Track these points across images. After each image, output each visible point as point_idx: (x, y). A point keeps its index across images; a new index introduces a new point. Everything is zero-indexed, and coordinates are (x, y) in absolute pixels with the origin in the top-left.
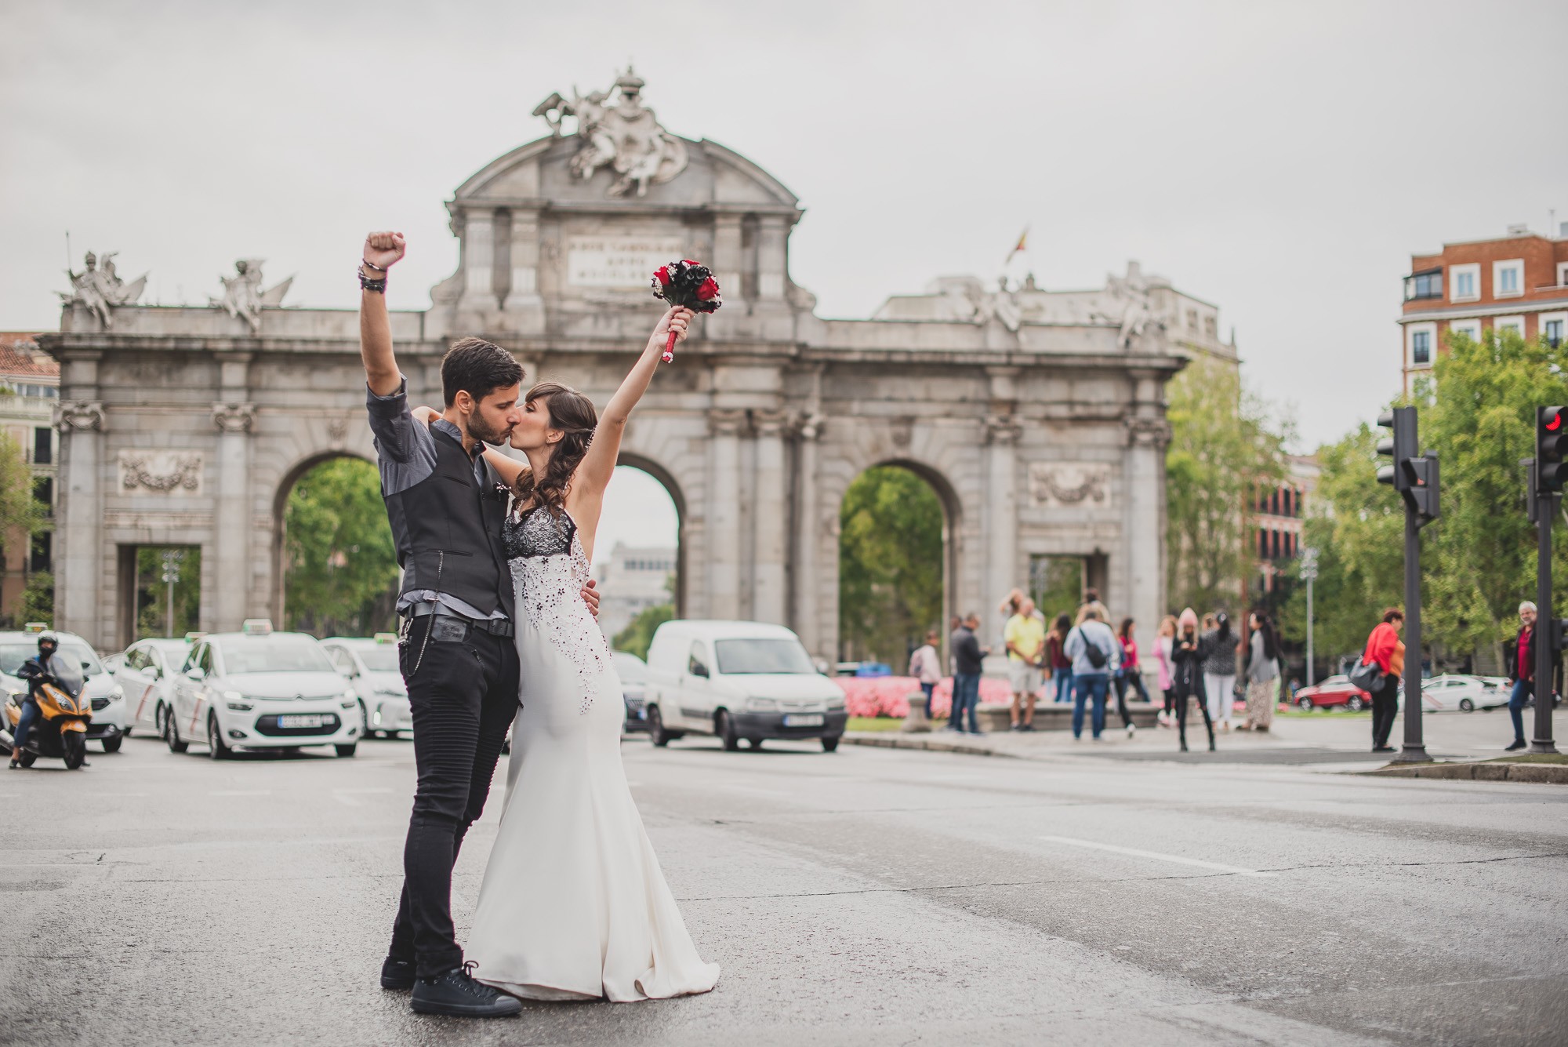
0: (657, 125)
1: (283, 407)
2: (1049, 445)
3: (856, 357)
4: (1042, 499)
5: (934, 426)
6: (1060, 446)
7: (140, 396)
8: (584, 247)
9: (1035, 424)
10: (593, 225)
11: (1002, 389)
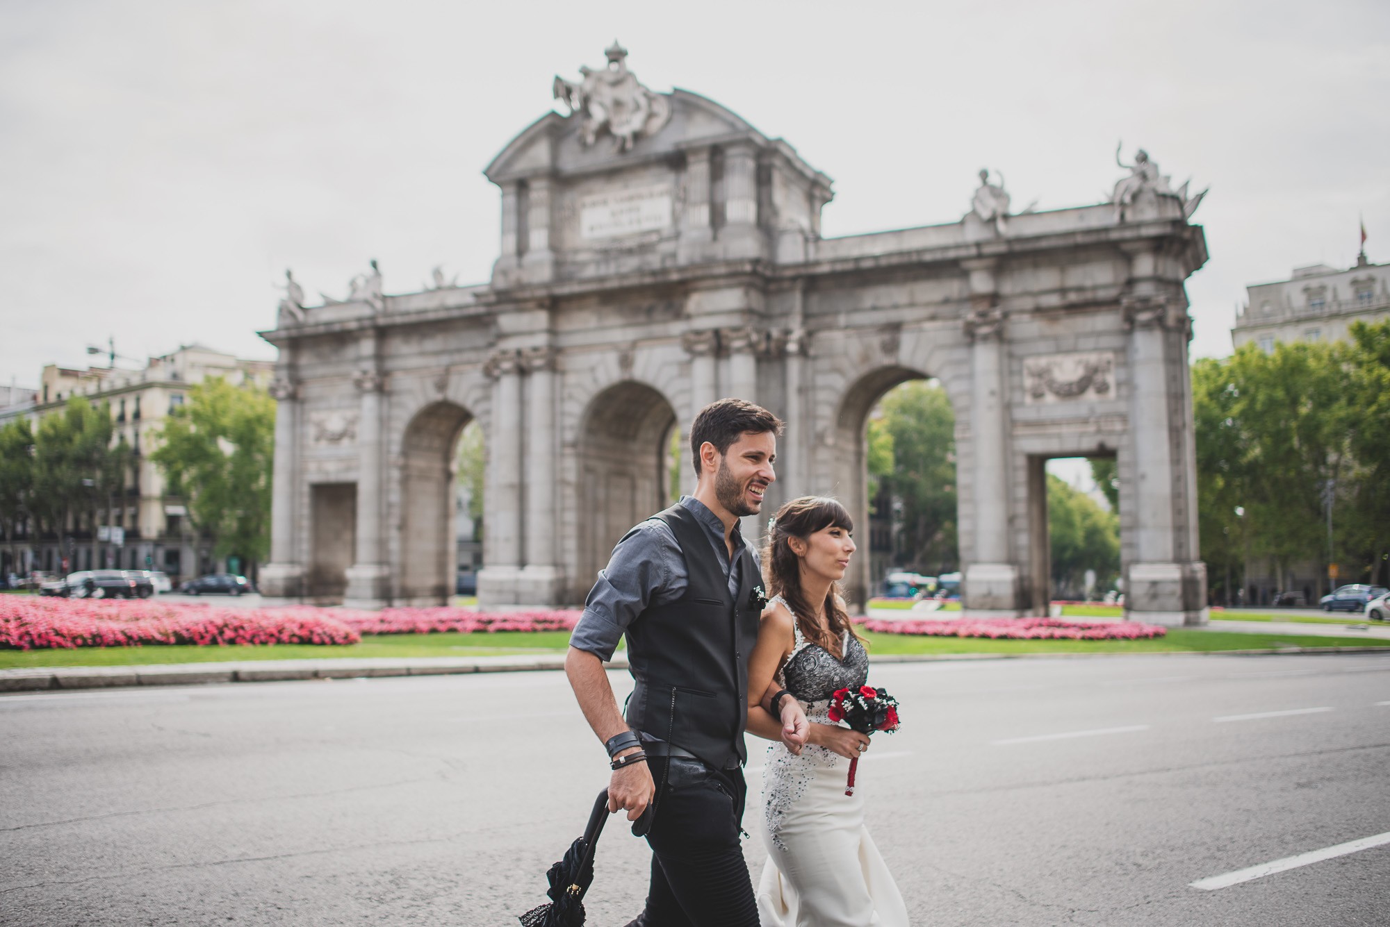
0: (639, 85)
1: (407, 370)
2: (1043, 337)
3: (825, 269)
4: (1038, 395)
5: (921, 330)
6: (1056, 338)
7: (321, 371)
8: (594, 204)
9: (1026, 317)
10: (596, 185)
11: (981, 283)
